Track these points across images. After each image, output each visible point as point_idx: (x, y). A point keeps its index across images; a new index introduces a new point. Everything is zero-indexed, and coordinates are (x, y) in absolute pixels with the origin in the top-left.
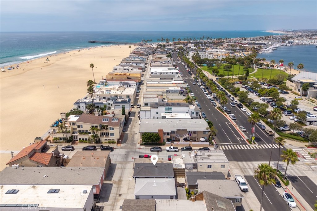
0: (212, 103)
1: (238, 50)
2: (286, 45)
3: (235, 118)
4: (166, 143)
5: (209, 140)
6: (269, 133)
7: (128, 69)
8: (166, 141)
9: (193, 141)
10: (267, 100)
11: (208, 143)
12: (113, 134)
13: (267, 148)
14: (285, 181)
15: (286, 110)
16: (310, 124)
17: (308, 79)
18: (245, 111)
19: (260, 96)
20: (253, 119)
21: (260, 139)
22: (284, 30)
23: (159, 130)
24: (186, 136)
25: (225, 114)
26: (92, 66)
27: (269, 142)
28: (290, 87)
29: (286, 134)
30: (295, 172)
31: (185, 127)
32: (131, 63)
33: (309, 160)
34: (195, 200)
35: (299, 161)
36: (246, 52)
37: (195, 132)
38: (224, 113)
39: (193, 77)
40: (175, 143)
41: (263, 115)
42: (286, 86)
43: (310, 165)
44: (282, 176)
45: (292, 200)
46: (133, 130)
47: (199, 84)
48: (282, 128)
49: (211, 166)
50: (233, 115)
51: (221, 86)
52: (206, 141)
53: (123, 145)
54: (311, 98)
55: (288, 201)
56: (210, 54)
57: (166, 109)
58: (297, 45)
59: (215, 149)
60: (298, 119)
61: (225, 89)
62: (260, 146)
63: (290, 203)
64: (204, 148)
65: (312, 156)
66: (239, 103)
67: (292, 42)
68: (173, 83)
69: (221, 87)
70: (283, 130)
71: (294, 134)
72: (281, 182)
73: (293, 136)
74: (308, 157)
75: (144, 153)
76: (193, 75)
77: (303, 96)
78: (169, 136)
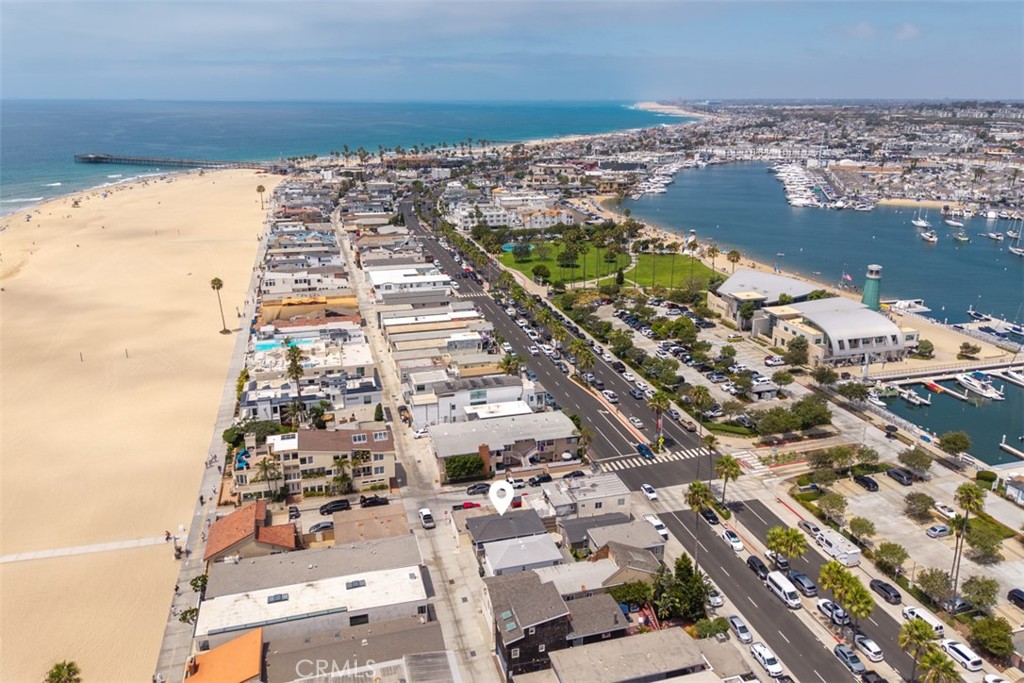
0: (558, 364)
1: (578, 189)
2: (697, 167)
3: (617, 399)
4: (497, 472)
5: (578, 455)
6: (688, 427)
7: (309, 281)
8: (494, 468)
9: (547, 461)
10: (673, 348)
11: (579, 461)
12: (382, 468)
13: (687, 457)
14: (724, 512)
15: (712, 369)
16: (760, 397)
17: (750, 290)
18: (632, 379)
19: (656, 338)
20: (657, 403)
21: (672, 440)
22: (685, 102)
23: (480, 448)
24: (534, 452)
25: (593, 392)
26: (217, 284)
27: (690, 445)
28: (717, 310)
29: (717, 425)
30: (739, 495)
31: (529, 434)
32: (302, 257)
33: (761, 469)
34: (597, 560)
35: (743, 474)
36: (597, 194)
37: (550, 443)
38: (589, 389)
39: (489, 292)
40: (513, 469)
41: (671, 386)
42: (706, 306)
43: (761, 480)
44: (718, 505)
45: (736, 539)
46: (407, 454)
47: (511, 311)
48: (710, 413)
49: (600, 504)
50: (611, 392)
51: (564, 316)
52: (574, 458)
53: (403, 490)
54: (760, 335)
55: (731, 542)
56: (508, 208)
57: (472, 396)
58: (724, 162)
59: (594, 471)
60: (736, 388)
61: (576, 322)
62: (674, 456)
63: (734, 545)
64: (574, 473)
65: (765, 461)
66: (616, 360)
67: (711, 156)
68: (453, 320)
69: (567, 319)
70: (712, 417)
71: (732, 423)
72: (718, 515)
73: (730, 428)
74: (758, 465)
75: (460, 501)
76: (486, 286)
77: (743, 330)
78: (501, 457)
